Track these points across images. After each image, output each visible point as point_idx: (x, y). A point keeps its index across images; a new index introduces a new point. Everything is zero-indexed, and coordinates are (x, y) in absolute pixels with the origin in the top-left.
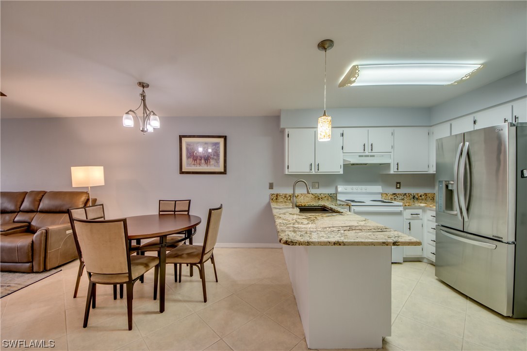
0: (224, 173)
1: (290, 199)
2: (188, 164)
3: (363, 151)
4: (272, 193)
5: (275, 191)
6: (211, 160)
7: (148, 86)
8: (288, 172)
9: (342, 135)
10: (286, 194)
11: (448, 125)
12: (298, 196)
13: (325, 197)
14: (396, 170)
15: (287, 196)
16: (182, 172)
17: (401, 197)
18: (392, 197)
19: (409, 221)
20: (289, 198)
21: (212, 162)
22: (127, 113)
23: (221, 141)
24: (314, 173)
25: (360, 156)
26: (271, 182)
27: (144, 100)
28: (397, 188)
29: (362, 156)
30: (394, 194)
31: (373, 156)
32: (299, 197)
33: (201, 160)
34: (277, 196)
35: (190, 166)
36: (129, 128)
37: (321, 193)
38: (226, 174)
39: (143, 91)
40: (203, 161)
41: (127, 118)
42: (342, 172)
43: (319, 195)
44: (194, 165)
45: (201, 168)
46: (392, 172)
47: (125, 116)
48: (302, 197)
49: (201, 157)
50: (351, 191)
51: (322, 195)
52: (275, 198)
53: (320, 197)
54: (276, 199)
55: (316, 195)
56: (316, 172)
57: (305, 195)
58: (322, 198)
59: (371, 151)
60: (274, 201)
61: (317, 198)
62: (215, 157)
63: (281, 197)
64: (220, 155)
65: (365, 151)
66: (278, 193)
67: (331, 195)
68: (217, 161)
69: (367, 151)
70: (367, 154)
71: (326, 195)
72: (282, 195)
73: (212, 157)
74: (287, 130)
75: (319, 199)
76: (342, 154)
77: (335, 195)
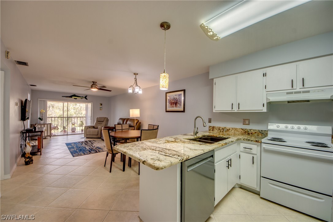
0: (184, 111)
1: (223, 131)
3: (291, 88)
4: (210, 126)
5: (212, 124)
7: (137, 74)
8: (215, 111)
9: (264, 75)
10: (220, 127)
12: (229, 129)
13: (256, 133)
15: (221, 129)
16: (167, 111)
20: (222, 131)
21: (178, 105)
22: (130, 87)
23: (182, 92)
25: (288, 93)
26: (210, 118)
27: (136, 80)
29: (292, 93)
31: (308, 92)
32: (230, 130)
33: (173, 104)
34: (213, 128)
35: (169, 108)
36: (130, 93)
37: (251, 129)
38: (184, 112)
39: (136, 77)
40: (174, 105)
41: (130, 89)
43: (249, 130)
44: (171, 107)
45: (173, 109)
47: (129, 88)
48: (233, 131)
49: (174, 103)
50: (284, 129)
52: (212, 129)
53: (251, 132)
54: (213, 130)
55: (246, 130)
56: (237, 111)
57: (236, 129)
58: (251, 134)
59: (302, 87)
60: (211, 131)
61: (247, 133)
62: (179, 103)
63: (216, 129)
64: (181, 101)
65: (294, 87)
66: (214, 126)
67: (262, 132)
68: (180, 105)
69: (298, 86)
70: (298, 90)
71: (256, 131)
72: (216, 127)
73: (178, 102)
74: (214, 80)
75: (249, 134)
76: (265, 93)
77: (266, 132)
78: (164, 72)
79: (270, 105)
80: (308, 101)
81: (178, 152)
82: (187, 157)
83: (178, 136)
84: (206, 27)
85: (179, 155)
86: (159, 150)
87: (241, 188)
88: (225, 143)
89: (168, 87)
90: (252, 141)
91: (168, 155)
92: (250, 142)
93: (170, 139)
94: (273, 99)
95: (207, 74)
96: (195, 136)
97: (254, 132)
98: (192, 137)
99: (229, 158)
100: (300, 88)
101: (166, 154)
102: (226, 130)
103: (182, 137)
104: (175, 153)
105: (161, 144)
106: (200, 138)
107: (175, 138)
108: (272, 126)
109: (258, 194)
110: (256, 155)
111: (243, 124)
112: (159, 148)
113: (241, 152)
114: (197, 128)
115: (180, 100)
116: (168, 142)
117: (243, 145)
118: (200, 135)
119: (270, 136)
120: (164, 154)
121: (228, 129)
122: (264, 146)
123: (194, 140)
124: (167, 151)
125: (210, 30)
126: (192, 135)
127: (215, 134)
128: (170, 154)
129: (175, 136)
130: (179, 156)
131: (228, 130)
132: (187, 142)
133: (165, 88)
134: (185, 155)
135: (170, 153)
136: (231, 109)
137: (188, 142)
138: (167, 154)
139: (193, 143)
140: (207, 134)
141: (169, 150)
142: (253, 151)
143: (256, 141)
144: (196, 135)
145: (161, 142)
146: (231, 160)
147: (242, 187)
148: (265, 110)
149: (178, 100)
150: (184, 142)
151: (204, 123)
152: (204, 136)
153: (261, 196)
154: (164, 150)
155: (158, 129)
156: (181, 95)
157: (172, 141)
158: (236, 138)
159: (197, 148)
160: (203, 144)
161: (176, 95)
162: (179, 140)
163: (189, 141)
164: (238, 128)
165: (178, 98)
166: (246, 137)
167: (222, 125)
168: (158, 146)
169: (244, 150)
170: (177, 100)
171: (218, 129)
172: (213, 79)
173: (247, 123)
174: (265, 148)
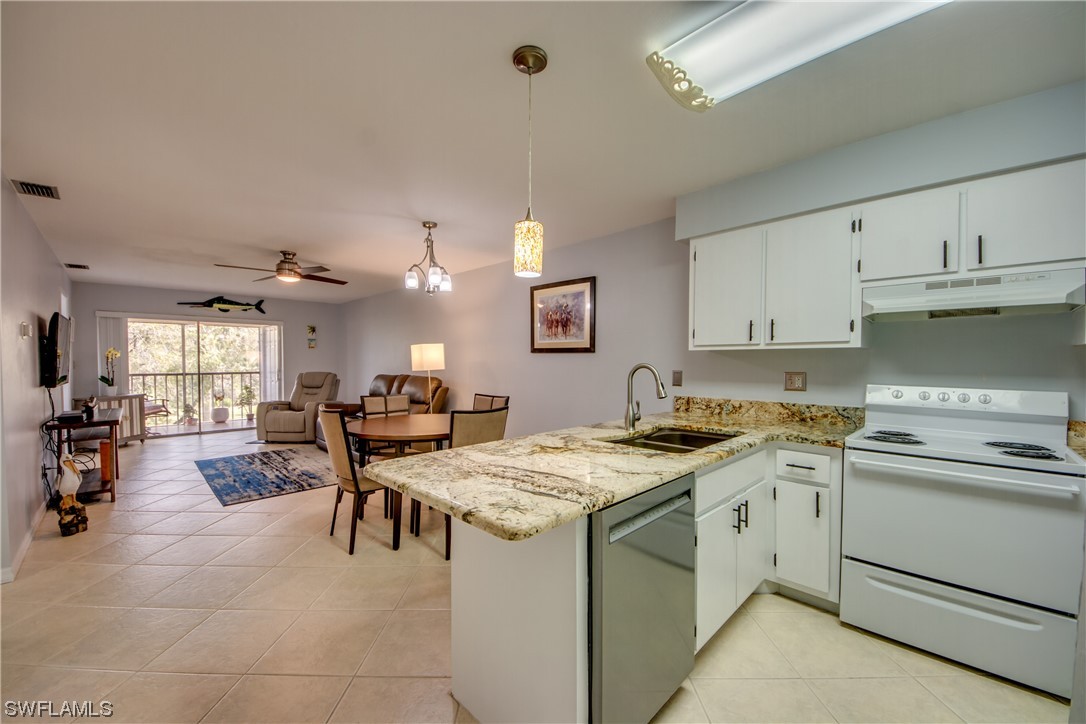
0: (591, 349)
1: (720, 413)
2: (542, 336)
3: (941, 269)
4: (678, 395)
5: (685, 391)
6: (571, 327)
7: (435, 225)
8: (696, 345)
9: (856, 226)
10: (710, 401)
12: (740, 407)
13: (825, 416)
15: (713, 405)
16: (534, 350)
20: (717, 411)
21: (573, 329)
22: (410, 270)
23: (586, 287)
24: (762, 347)
25: (930, 286)
26: (677, 369)
27: (430, 247)
29: (942, 285)
31: (996, 280)
32: (743, 410)
33: (557, 327)
34: (688, 403)
35: (544, 339)
36: (412, 290)
37: (810, 403)
38: (594, 352)
39: (430, 234)
40: (560, 329)
41: (410, 277)
42: (857, 344)
43: (803, 409)
44: (549, 336)
45: (557, 341)
47: (408, 274)
48: (752, 412)
49: (557, 322)
51: (813, 410)
52: (683, 408)
53: (809, 415)
54: (687, 410)
55: (795, 409)
56: (768, 344)
57: (762, 406)
58: (812, 419)
59: (976, 265)
60: (682, 414)
61: (798, 416)
62: (577, 321)
63: (697, 406)
64: (584, 315)
65: (952, 266)
66: (691, 396)
67: (845, 413)
68: (580, 328)
69: (963, 264)
70: (963, 275)
71: (826, 412)
72: (699, 401)
73: (573, 320)
74: (692, 243)
75: (803, 420)
76: (857, 287)
77: (858, 413)
78: (528, 218)
79: (874, 324)
80: (995, 311)
81: (578, 482)
82: (609, 496)
83: (573, 431)
84: (668, 65)
85: (581, 490)
86: (514, 475)
87: (777, 594)
88: (727, 449)
89: (540, 267)
90: (813, 442)
91: (545, 492)
92: (808, 445)
93: (550, 442)
94: (881, 305)
95: (670, 222)
96: (631, 431)
97: (820, 414)
98: (622, 434)
99: (740, 499)
100: (970, 270)
101: (537, 489)
102: (731, 408)
103: (588, 435)
104: (567, 484)
105: (520, 458)
106: (647, 437)
107: (564, 438)
108: (879, 394)
109: (832, 611)
110: (826, 486)
111: (787, 389)
112: (513, 470)
113: (779, 477)
114: (638, 404)
115: (578, 311)
116: (543, 449)
117: (784, 456)
118: (645, 426)
119: (873, 425)
120: (530, 487)
121: (738, 406)
122: (853, 458)
123: (629, 442)
124: (542, 480)
125: (682, 75)
126: (620, 428)
127: (696, 421)
128: (552, 489)
129: (565, 432)
130: (581, 494)
131: (736, 409)
132: (605, 450)
133: (532, 269)
134: (601, 490)
135: (550, 483)
136: (745, 340)
137: (609, 450)
138: (542, 490)
139: (624, 453)
140: (669, 422)
141: (548, 475)
142: (819, 476)
143: (829, 442)
144: (633, 426)
145: (519, 449)
146: (746, 505)
147: (782, 591)
148: (855, 340)
149: (573, 314)
150: (595, 449)
151: (661, 388)
152: (660, 429)
153: (843, 618)
154: (532, 475)
155: (507, 408)
156: (581, 294)
157: (557, 448)
158: (763, 435)
159: (637, 468)
160: (657, 454)
161: (564, 296)
162: (580, 443)
163: (612, 445)
164: (767, 401)
165: (573, 306)
166: (795, 430)
167: (717, 393)
168: (509, 462)
169: (789, 473)
170: (569, 313)
171: (704, 407)
172: (686, 242)
173: (798, 383)
174: (858, 465)
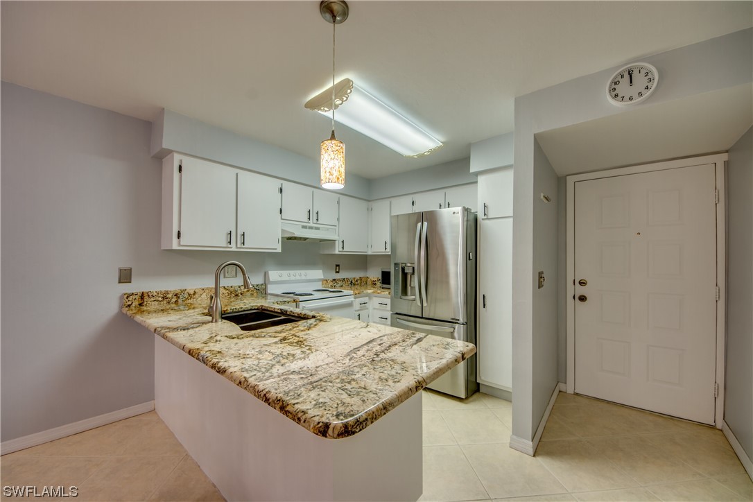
1: (176, 301)
3: (306, 220)
4: (130, 292)
5: (137, 286)
8: (179, 245)
9: (281, 191)
10: (167, 293)
11: (387, 202)
12: (195, 293)
14: (341, 250)
15: (170, 296)
17: (340, 283)
18: (332, 284)
19: (357, 313)
20: (174, 300)
24: (234, 249)
25: (303, 227)
26: (126, 266)
28: (337, 272)
29: (306, 227)
30: (334, 280)
32: (197, 295)
34: (142, 297)
37: (239, 284)
42: (279, 250)
43: (237, 288)
46: (337, 252)
48: (203, 296)
50: (287, 278)
51: (241, 288)
52: (136, 303)
53: (240, 292)
54: (140, 305)
55: (232, 289)
56: (238, 248)
57: (211, 290)
61: (234, 293)
63: (152, 299)
66: (145, 290)
67: (257, 288)
69: (314, 220)
70: (312, 225)
72: (155, 294)
74: (177, 156)
75: (237, 295)
77: (263, 287)
80: (305, 239)
90: (288, 302)
97: (244, 290)
100: (315, 223)
102: (186, 296)
121: (192, 293)
131: (191, 296)
136: (227, 244)
167: (176, 285)
171: (160, 299)
172: (169, 152)
173: (232, 273)
